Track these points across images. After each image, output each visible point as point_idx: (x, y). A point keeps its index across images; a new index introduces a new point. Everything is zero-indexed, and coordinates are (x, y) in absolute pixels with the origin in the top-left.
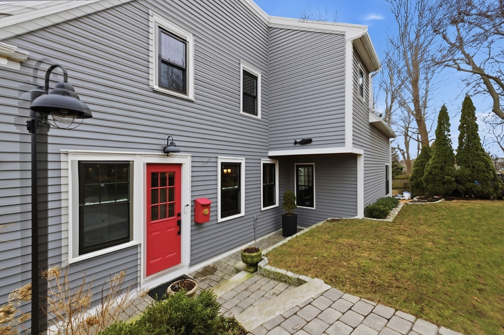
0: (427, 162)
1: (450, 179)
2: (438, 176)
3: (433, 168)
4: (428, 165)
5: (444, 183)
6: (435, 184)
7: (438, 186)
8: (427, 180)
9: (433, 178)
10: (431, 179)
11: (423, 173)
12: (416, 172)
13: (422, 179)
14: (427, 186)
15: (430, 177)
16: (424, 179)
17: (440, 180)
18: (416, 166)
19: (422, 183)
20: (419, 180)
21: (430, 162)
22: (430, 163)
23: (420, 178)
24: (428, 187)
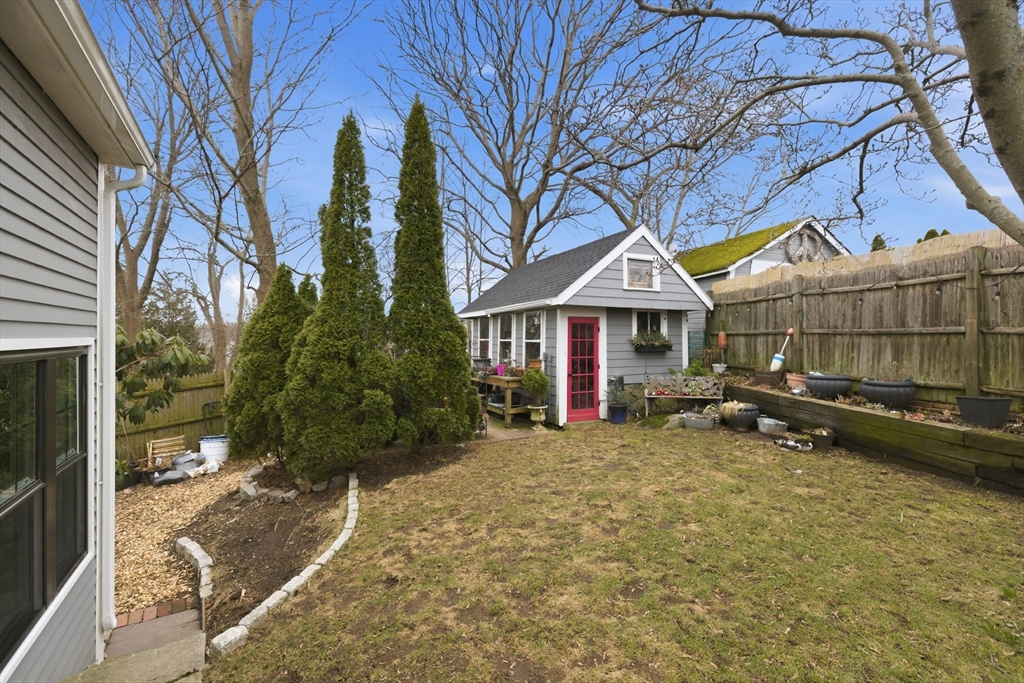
0: (294, 331)
1: (381, 403)
2: (341, 390)
3: (322, 357)
4: (303, 343)
5: (360, 418)
6: (327, 424)
7: (339, 431)
8: (296, 410)
9: (324, 400)
10: (316, 406)
11: (283, 377)
12: (256, 373)
13: (280, 404)
14: (298, 434)
15: (314, 396)
16: (287, 406)
17: (348, 407)
18: (254, 347)
19: (278, 419)
20: (265, 409)
21: (309, 330)
22: (311, 338)
23: (270, 398)
24: (302, 440)
